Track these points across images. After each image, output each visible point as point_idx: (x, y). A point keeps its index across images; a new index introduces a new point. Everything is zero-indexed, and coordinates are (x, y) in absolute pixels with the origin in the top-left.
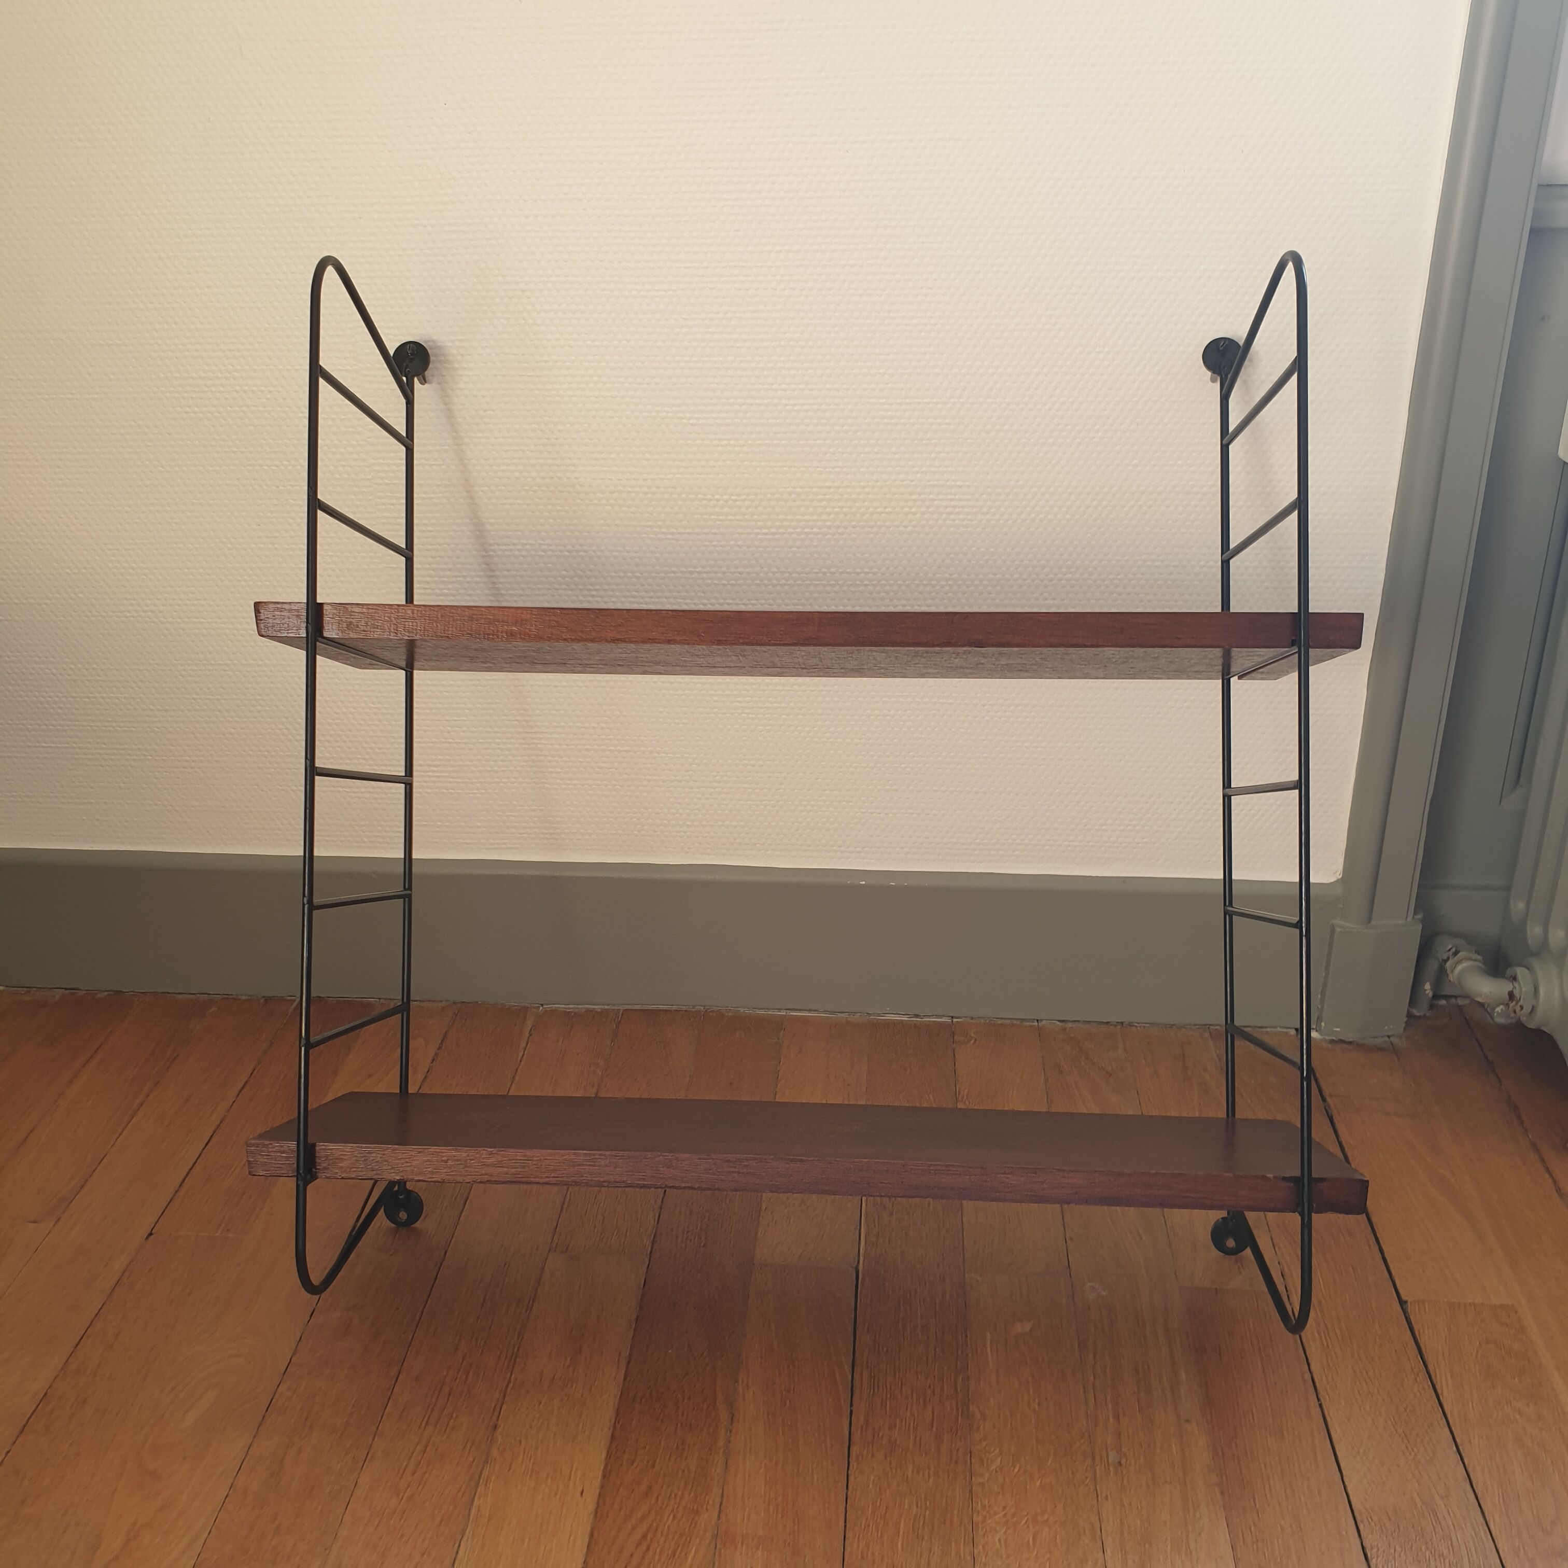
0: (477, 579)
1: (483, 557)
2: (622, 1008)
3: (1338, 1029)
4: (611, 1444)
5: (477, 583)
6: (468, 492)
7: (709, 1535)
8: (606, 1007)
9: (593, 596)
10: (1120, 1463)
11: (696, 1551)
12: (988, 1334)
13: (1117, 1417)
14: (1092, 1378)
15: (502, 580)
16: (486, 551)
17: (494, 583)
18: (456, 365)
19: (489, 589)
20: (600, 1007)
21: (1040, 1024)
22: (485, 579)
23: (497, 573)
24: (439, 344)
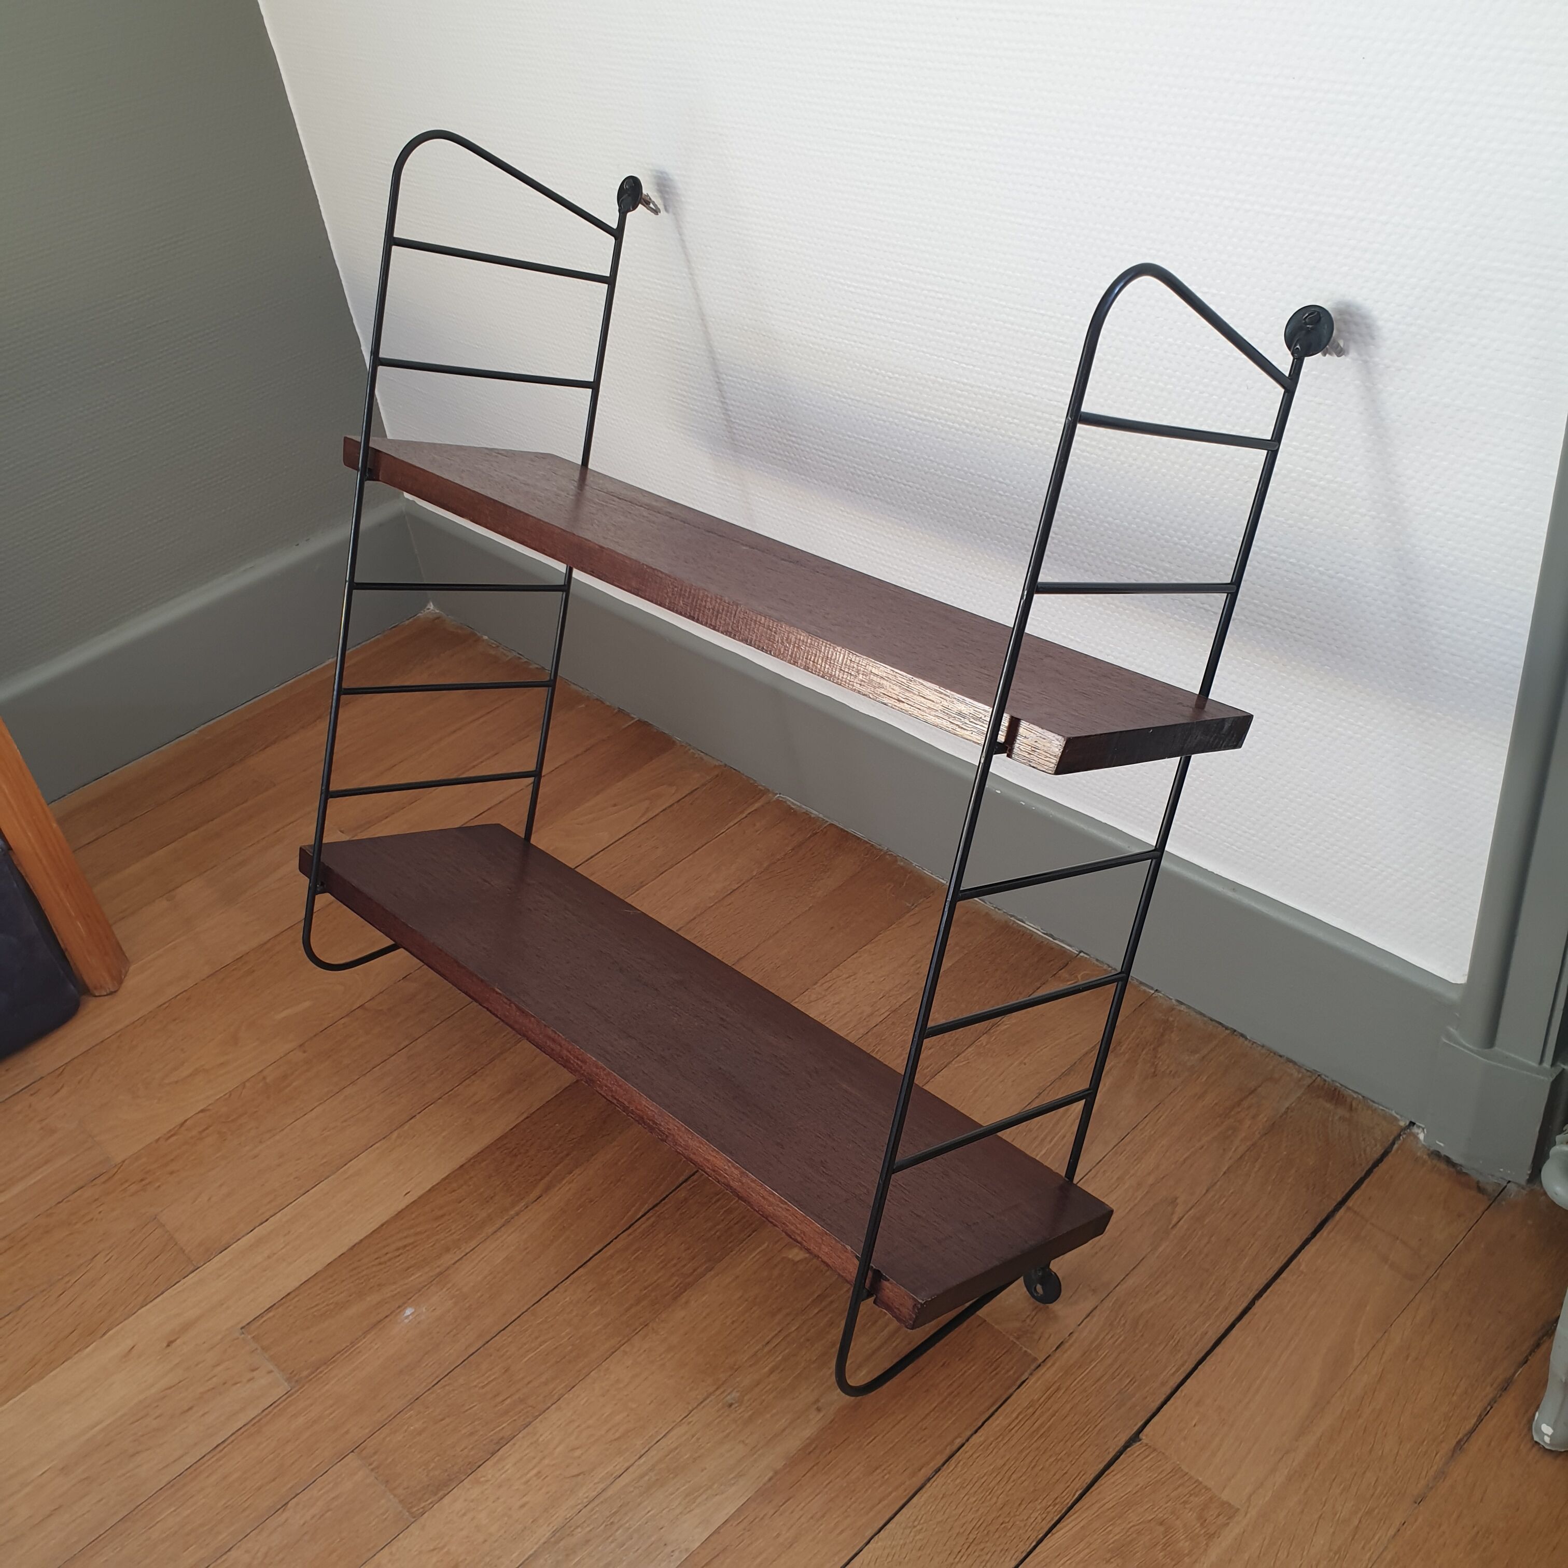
0: (715, 403)
1: (717, 383)
2: (830, 821)
3: (1442, 1144)
4: (456, 1170)
5: (715, 406)
6: (702, 320)
7: (438, 1270)
8: (821, 816)
9: (793, 442)
10: (730, 1405)
11: (421, 1276)
12: (766, 1245)
13: (771, 1371)
14: (794, 1329)
15: (731, 408)
16: (718, 377)
17: (726, 410)
18: (683, 199)
19: (724, 414)
20: (817, 813)
21: (1157, 994)
22: (720, 404)
23: (727, 401)
24: (671, 177)
